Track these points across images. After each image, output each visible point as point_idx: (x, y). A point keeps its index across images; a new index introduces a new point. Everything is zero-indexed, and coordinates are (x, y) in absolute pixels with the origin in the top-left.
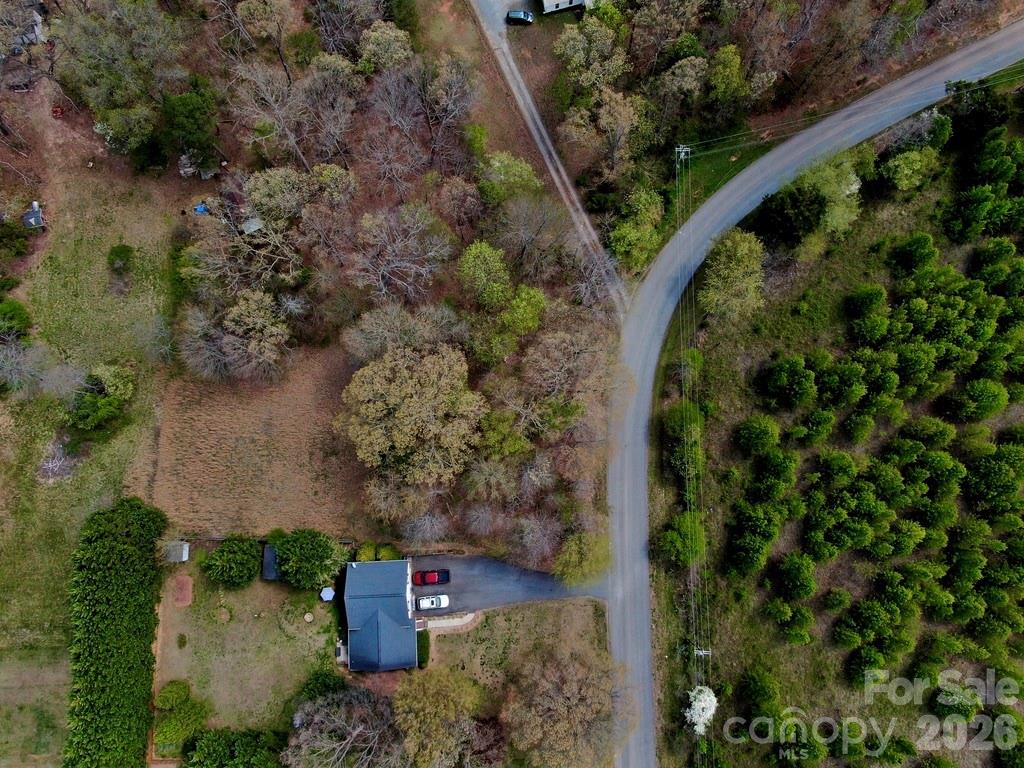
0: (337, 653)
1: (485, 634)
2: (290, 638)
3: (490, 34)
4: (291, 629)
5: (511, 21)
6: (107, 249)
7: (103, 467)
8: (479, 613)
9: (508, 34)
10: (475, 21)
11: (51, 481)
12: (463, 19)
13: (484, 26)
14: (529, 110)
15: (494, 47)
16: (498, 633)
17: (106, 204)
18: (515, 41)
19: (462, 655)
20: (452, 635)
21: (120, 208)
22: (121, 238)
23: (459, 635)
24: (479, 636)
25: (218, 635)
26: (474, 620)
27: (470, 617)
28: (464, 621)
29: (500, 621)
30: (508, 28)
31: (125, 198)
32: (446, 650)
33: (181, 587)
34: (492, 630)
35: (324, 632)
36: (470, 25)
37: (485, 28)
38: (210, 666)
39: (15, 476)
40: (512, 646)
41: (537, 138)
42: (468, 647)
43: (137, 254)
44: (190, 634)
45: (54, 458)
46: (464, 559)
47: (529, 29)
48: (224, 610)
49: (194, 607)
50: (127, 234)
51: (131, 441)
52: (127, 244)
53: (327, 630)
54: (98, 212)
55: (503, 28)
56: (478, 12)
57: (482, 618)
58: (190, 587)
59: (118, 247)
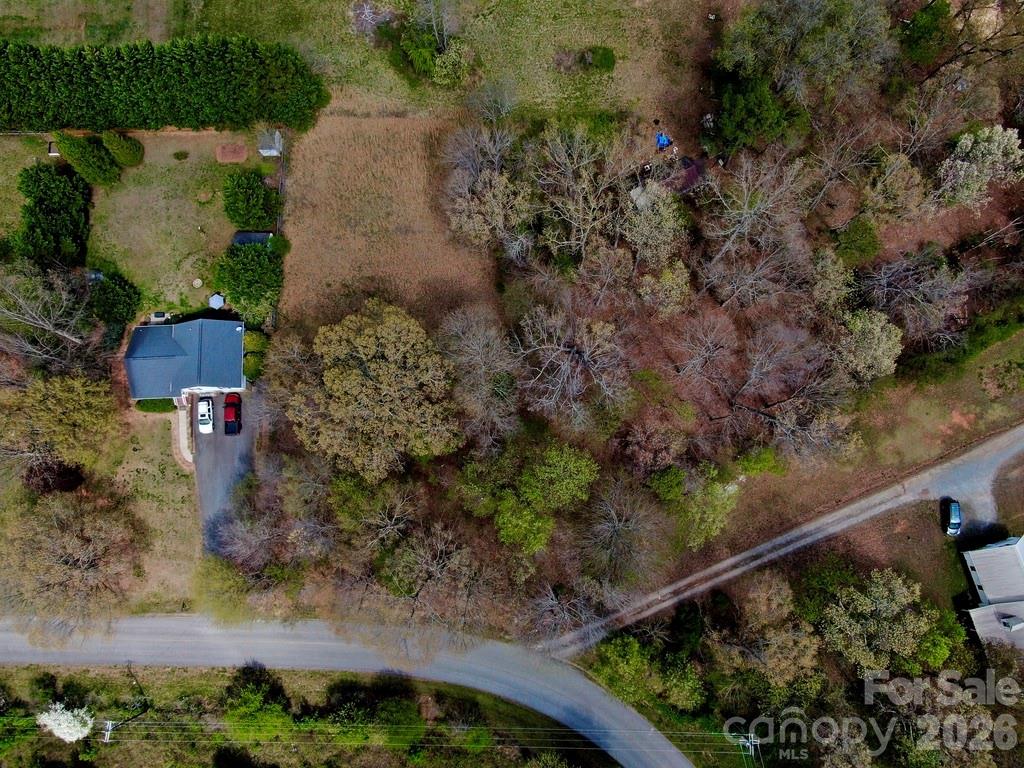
0: (159, 314)
1: (170, 474)
2: (178, 265)
3: (925, 478)
4: (187, 265)
5: (946, 504)
6: (610, 44)
7: (364, 63)
8: (193, 468)
9: (928, 502)
10: (942, 458)
11: (351, 14)
12: (943, 442)
13: (937, 470)
14: (818, 530)
15: (906, 483)
16: (170, 489)
17: (664, 39)
18: (919, 511)
19: (148, 449)
20: (170, 437)
21: (661, 54)
22: (623, 58)
23: (169, 445)
24: (168, 468)
25: (185, 191)
26: (185, 461)
27: (189, 458)
28: (184, 451)
29: (183, 491)
30: (935, 501)
31: (673, 59)
32: (155, 431)
33: (236, 151)
34: (173, 482)
35: (182, 300)
36: (936, 451)
37: (933, 471)
38: (155, 185)
40: (156, 504)
41: (780, 540)
42: (157, 455)
43: (605, 77)
44: (187, 164)
45: (374, 13)
46: (251, 450)
47: (937, 530)
48: (210, 195)
49: (214, 166)
50: (628, 64)
51: (391, 89)
52: (617, 65)
53: (183, 303)
54: (655, 30)
55: (935, 495)
56: (957, 461)
57: (187, 470)
58: (234, 161)
59: (613, 55)
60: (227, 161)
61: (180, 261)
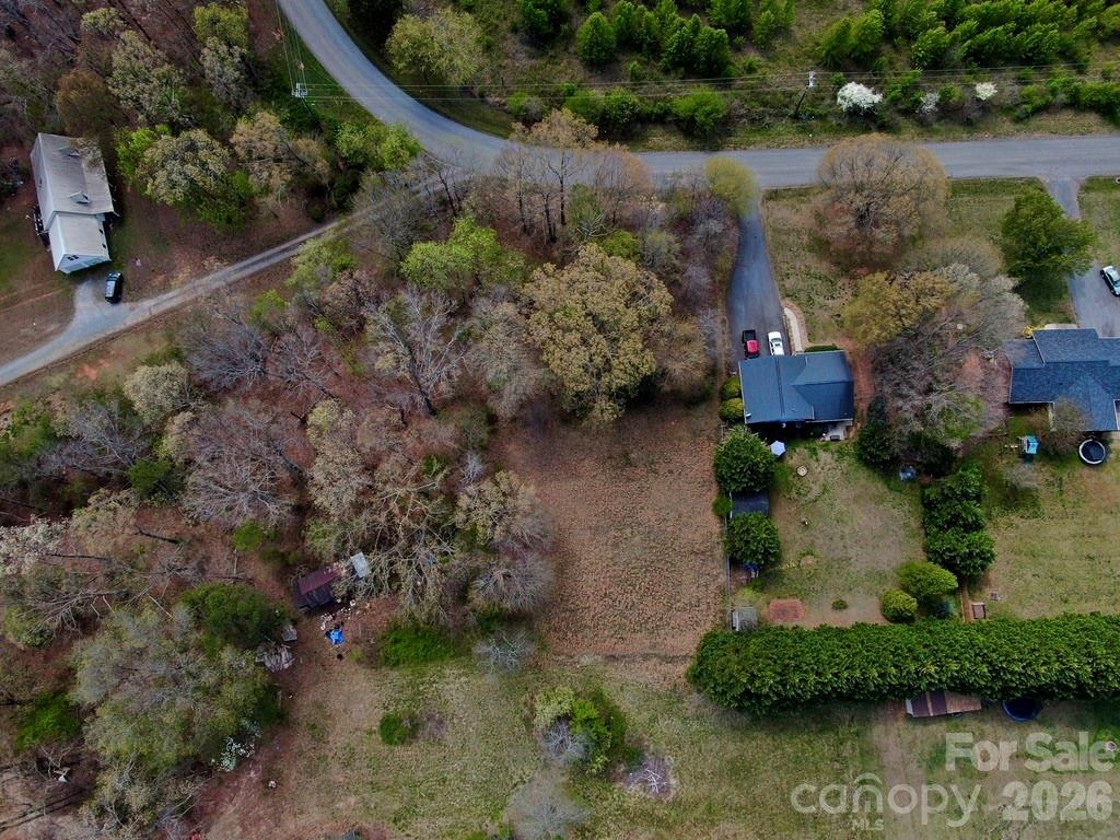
0: (836, 439)
1: (803, 297)
2: (825, 490)
3: (130, 321)
4: (816, 490)
5: (116, 299)
6: (384, 748)
7: (654, 719)
8: (783, 303)
9: (132, 301)
10: (112, 338)
11: (673, 782)
12: (108, 353)
13: (120, 327)
15: (147, 315)
16: (801, 285)
17: (326, 757)
18: (141, 292)
19: (826, 317)
20: (807, 327)
21: (330, 738)
22: (371, 733)
23: (807, 321)
24: (806, 304)
25: (829, 566)
26: (791, 308)
27: (787, 311)
28: (792, 316)
29: (788, 284)
30: (125, 302)
31: (318, 733)
32: (822, 332)
33: (782, 612)
34: (801, 290)
35: (816, 454)
36: (116, 344)
37: (123, 327)
38: (863, 573)
39: (669, 828)
40: (812, 271)
42: (818, 312)
43: (392, 709)
44: (832, 598)
45: (646, 781)
46: (729, 319)
47: (128, 277)
48: (803, 562)
49: (803, 595)
50: (366, 726)
52: (378, 723)
53: (814, 452)
54: (335, 767)
55: (124, 307)
56: (103, 335)
57: (788, 301)
58: (781, 602)
59: (382, 735)
60: (791, 600)
61: (823, 493)
